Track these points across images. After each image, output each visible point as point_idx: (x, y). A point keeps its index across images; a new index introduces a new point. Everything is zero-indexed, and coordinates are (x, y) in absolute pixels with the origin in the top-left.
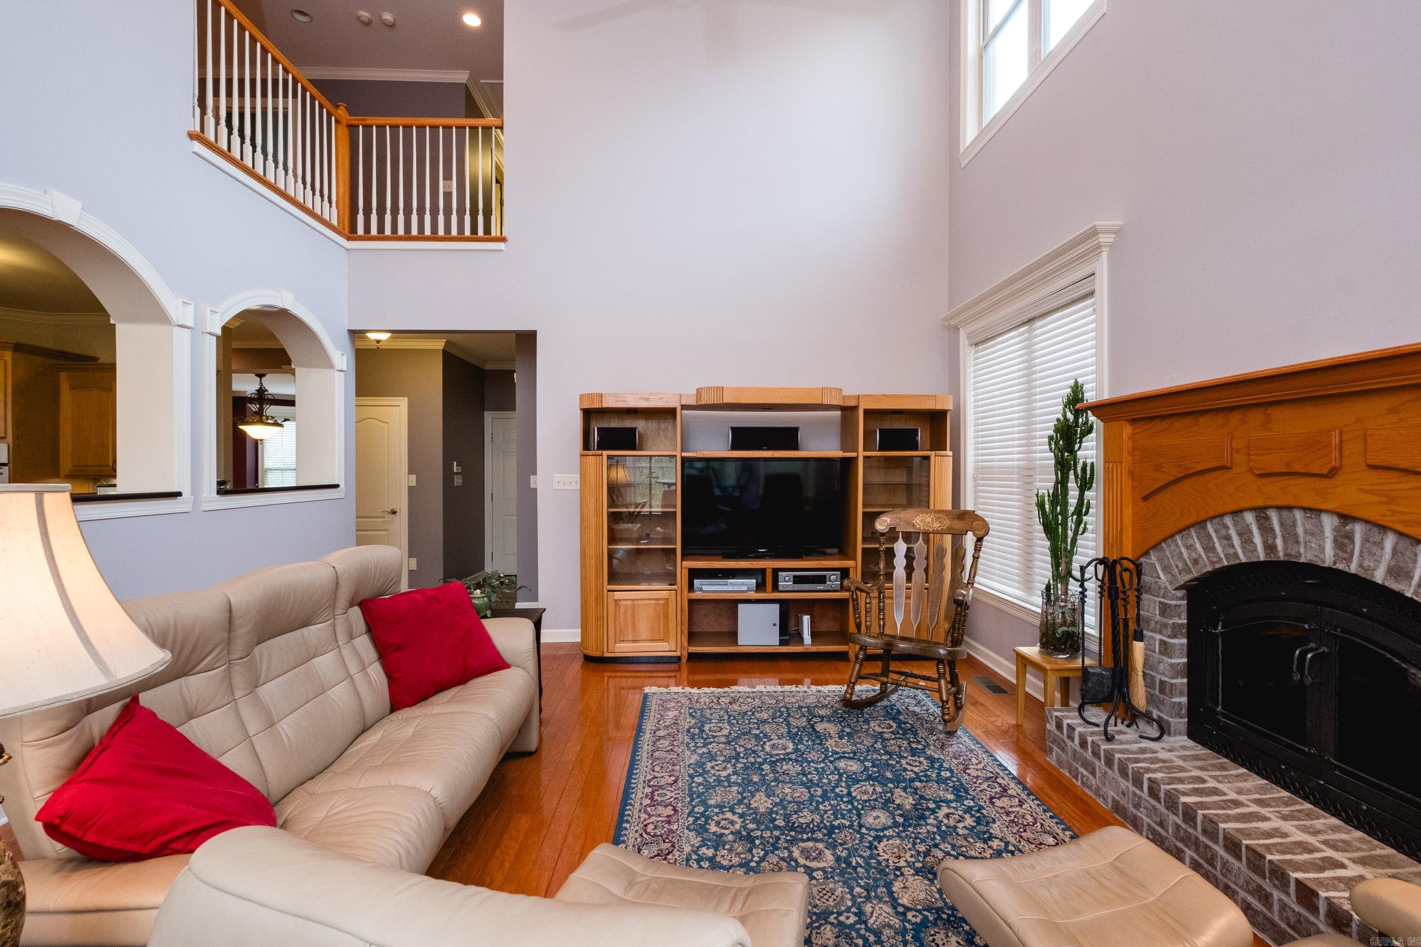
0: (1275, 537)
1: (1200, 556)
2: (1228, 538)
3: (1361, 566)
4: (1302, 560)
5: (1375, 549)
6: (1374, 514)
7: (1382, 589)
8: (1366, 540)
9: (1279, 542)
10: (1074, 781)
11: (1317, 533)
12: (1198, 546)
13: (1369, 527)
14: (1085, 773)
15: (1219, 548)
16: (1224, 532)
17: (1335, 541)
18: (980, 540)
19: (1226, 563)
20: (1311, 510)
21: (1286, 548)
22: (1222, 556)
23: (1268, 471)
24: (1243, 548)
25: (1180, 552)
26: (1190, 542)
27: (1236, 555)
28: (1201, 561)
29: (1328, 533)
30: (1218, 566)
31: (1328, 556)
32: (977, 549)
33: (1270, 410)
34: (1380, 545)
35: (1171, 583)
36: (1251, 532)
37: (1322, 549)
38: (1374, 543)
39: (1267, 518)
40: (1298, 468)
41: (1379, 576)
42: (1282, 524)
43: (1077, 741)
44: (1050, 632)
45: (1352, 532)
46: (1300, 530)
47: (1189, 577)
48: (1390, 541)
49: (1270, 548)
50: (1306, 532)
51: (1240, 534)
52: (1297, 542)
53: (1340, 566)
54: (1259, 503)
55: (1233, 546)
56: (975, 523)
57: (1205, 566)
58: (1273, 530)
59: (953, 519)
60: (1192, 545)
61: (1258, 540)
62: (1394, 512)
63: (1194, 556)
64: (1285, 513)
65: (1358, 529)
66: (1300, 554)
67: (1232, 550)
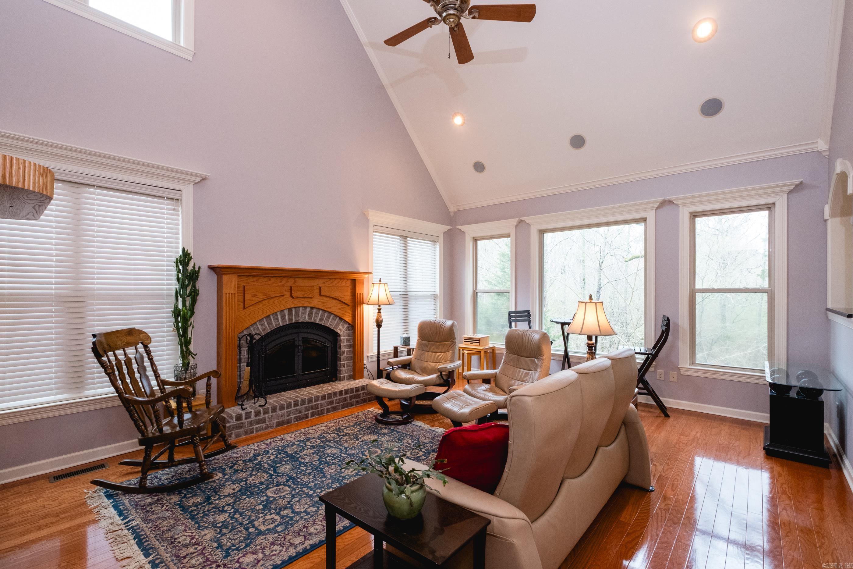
0: (292, 316)
1: (266, 327)
2: (277, 319)
4: (300, 321)
5: (317, 315)
6: (320, 307)
7: (318, 324)
8: (316, 313)
9: (293, 317)
11: (304, 313)
12: (266, 324)
15: (274, 323)
16: (276, 317)
17: (308, 315)
19: (275, 328)
20: (305, 307)
21: (295, 319)
24: (282, 321)
25: (258, 327)
26: (263, 323)
27: (279, 324)
28: (266, 329)
30: (272, 329)
31: (307, 319)
32: (148, 352)
33: (297, 279)
34: (318, 314)
36: (285, 316)
37: (305, 317)
39: (292, 311)
40: (306, 296)
41: (317, 322)
42: (296, 312)
45: (313, 312)
46: (300, 313)
48: (321, 312)
49: (290, 319)
51: (281, 317)
52: (299, 316)
53: (309, 321)
55: (278, 321)
56: (141, 336)
58: (292, 314)
61: (287, 318)
63: (264, 327)
64: (297, 309)
65: (314, 311)
66: (299, 320)
67: (278, 323)
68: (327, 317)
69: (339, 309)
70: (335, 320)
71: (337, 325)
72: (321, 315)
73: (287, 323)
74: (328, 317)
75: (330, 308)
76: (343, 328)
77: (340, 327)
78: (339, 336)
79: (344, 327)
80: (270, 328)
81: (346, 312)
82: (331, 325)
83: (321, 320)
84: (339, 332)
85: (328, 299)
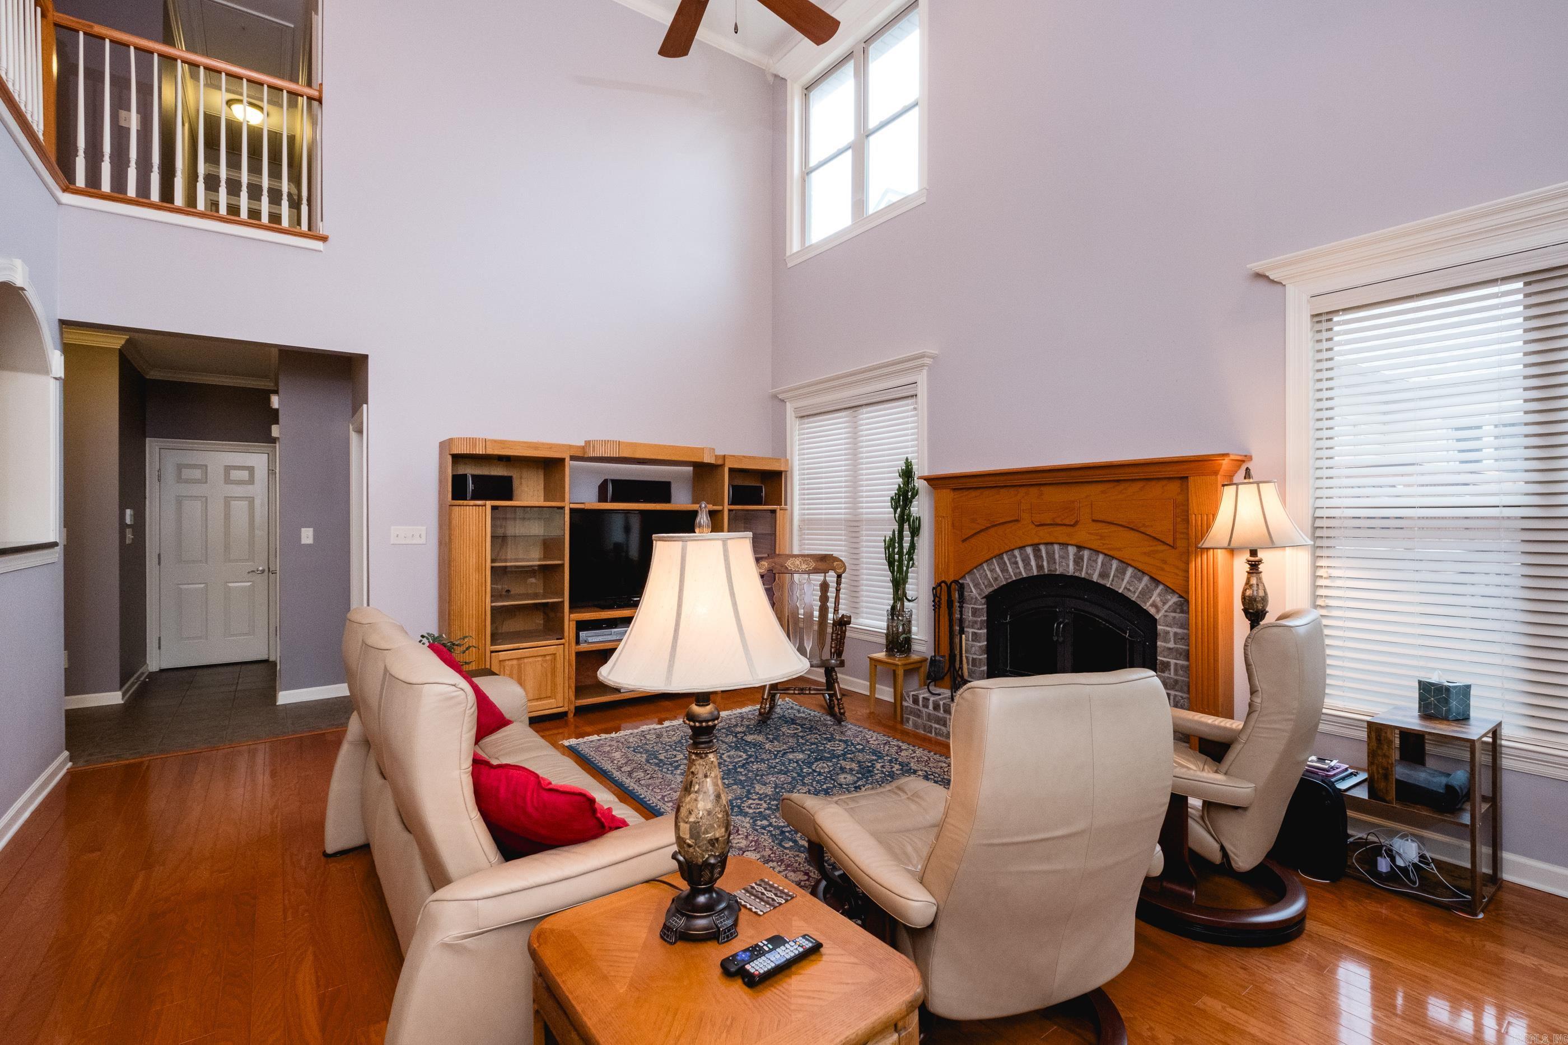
0: (1043, 561)
1: (999, 576)
2: (1016, 563)
3: (1087, 573)
4: (1058, 573)
5: (1093, 564)
6: (1094, 545)
7: (1096, 584)
8: (1089, 559)
9: (1045, 564)
10: (929, 735)
11: (1065, 557)
12: (998, 569)
13: (1091, 551)
14: (937, 726)
15: (1010, 570)
16: (1013, 560)
17: (1074, 561)
18: (839, 576)
19: (1014, 579)
20: (1063, 544)
21: (1049, 567)
22: (1012, 574)
23: (1042, 523)
24: (1025, 568)
25: (987, 575)
26: (993, 567)
27: (1020, 573)
28: (999, 579)
29: (1071, 557)
30: (1010, 581)
31: (1071, 570)
32: (839, 583)
33: (1042, 488)
34: (1096, 561)
35: (980, 594)
36: (1029, 558)
37: (1068, 565)
38: (1093, 561)
39: (1039, 550)
40: (1058, 521)
41: (1095, 578)
42: (1047, 553)
43: (931, 707)
44: (895, 640)
45: (1083, 556)
46: (1057, 556)
47: (991, 589)
48: (1101, 558)
49: (1040, 567)
50: (1060, 556)
51: (1023, 561)
52: (1055, 563)
53: (1077, 574)
54: (1036, 541)
55: (1019, 568)
56: (835, 564)
57: (1002, 581)
58: (1042, 557)
59: (817, 561)
60: (993, 569)
61: (1033, 563)
62: (1104, 544)
63: (995, 576)
64: (1049, 547)
65: (1086, 554)
66: (1056, 569)
67: (1018, 571)
68: (1117, 570)
69: (1145, 553)
70: (1140, 580)
71: (1146, 593)
72: (1102, 564)
73: (1035, 573)
74: (1120, 572)
75: (1120, 550)
76: (1164, 604)
77: (1155, 597)
78: (1154, 621)
79: (1167, 601)
80: (1006, 579)
81: (1165, 562)
82: (1129, 590)
83: (1104, 575)
84: (1152, 611)
85: (1113, 528)
